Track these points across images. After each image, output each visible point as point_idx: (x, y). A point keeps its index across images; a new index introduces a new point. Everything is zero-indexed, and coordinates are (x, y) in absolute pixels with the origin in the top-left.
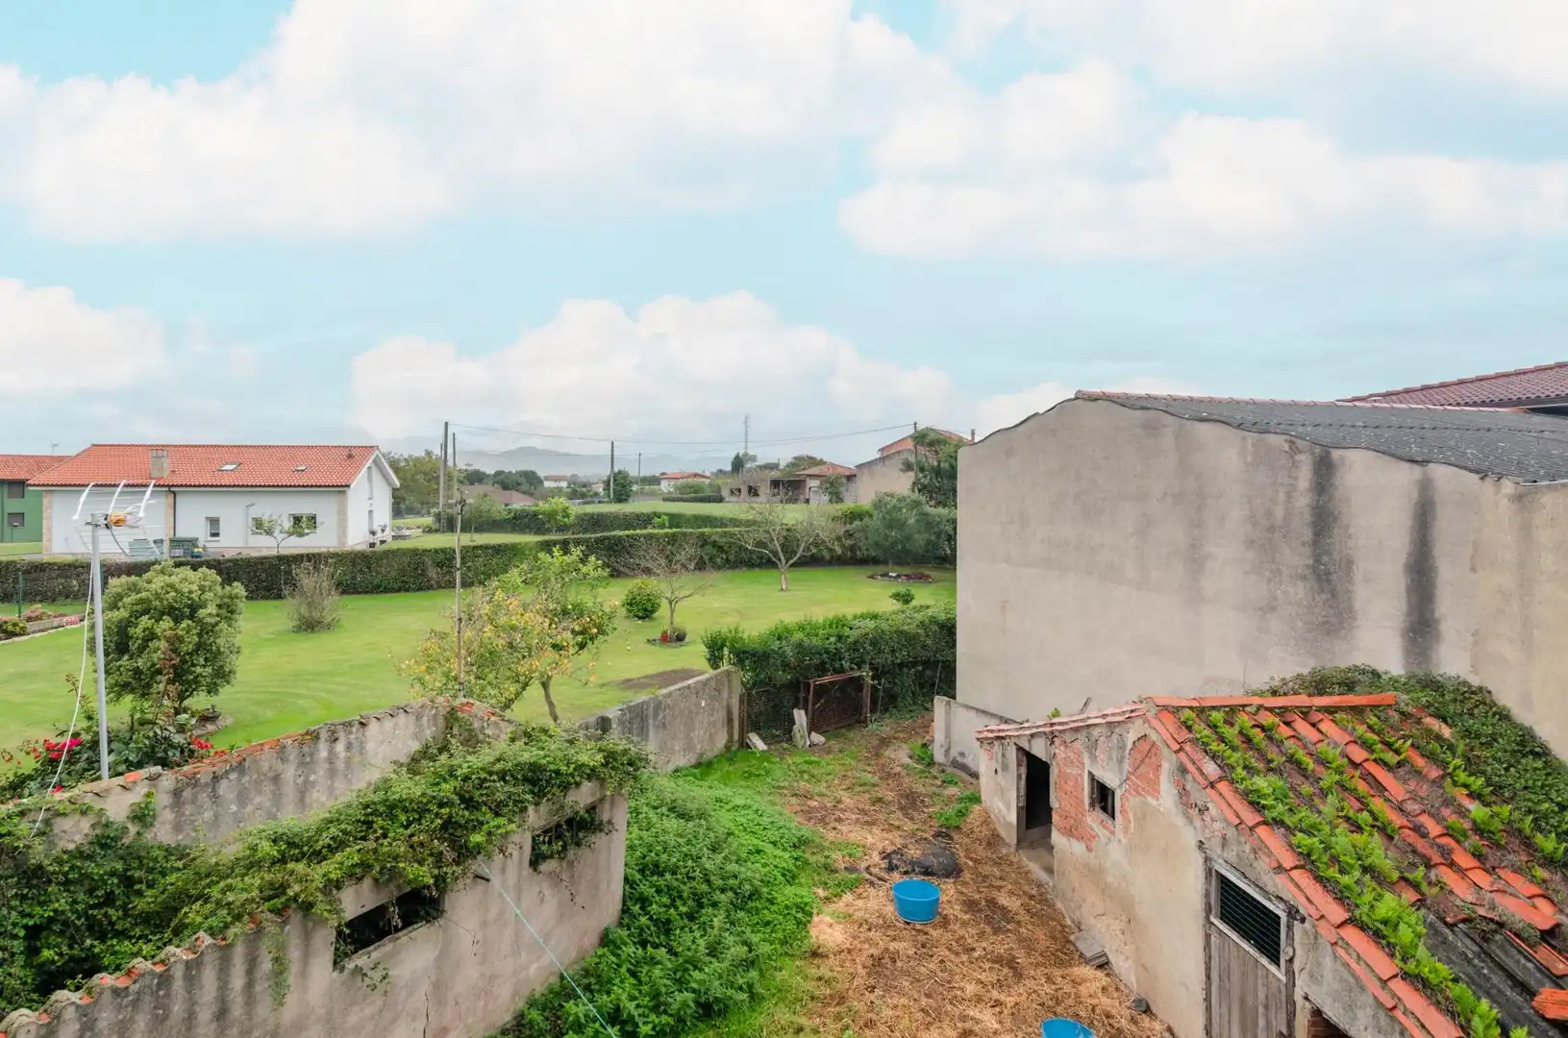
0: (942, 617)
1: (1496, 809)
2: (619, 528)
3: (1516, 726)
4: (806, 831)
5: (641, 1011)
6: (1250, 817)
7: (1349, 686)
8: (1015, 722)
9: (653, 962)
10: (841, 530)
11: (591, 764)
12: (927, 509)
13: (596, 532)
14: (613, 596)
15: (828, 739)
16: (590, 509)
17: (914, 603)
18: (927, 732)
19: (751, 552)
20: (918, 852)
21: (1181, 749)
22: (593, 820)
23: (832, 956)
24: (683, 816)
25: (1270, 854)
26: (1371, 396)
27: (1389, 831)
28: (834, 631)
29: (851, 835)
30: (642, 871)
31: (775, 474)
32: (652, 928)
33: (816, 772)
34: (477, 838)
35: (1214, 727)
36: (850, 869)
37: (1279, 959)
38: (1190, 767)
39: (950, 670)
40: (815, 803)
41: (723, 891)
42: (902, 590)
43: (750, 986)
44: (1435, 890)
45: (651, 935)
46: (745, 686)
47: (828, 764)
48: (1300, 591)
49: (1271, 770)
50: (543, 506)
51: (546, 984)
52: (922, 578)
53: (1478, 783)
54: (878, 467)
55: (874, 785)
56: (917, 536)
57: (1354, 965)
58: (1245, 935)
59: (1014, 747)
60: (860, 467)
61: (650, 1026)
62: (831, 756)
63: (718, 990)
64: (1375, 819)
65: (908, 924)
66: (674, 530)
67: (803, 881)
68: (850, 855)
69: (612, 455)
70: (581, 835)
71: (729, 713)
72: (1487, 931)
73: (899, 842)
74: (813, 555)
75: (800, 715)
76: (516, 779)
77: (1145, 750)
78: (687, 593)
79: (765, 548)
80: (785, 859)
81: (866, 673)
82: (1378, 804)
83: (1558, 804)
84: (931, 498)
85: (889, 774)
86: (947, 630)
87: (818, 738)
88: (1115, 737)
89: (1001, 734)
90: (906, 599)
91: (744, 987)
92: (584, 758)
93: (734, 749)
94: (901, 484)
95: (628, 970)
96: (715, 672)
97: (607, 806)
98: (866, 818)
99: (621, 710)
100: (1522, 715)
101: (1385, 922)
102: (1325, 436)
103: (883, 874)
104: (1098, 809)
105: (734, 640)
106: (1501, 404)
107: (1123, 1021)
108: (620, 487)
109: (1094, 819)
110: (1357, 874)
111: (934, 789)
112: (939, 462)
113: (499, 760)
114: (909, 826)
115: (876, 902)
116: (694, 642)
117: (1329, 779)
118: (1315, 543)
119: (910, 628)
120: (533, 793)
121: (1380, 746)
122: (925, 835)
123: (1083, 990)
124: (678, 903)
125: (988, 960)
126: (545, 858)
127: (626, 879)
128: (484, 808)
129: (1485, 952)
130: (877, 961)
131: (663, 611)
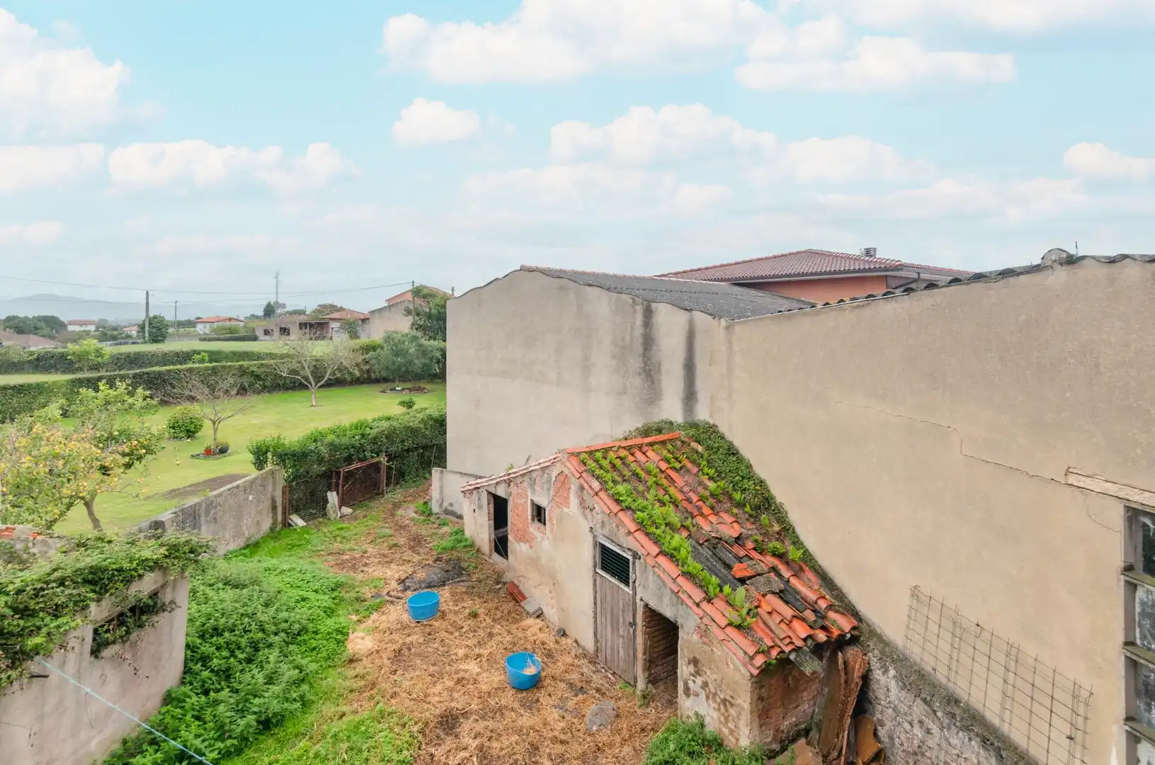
0: (436, 414)
1: (719, 483)
2: (157, 364)
3: (726, 441)
4: (342, 576)
5: (206, 743)
6: (615, 508)
7: (659, 431)
8: (485, 477)
9: (216, 703)
10: (360, 358)
11: (155, 557)
12: (423, 341)
13: (132, 368)
14: (159, 421)
15: (354, 510)
16: (125, 349)
17: (415, 407)
18: (427, 494)
19: (285, 378)
20: (424, 574)
21: (581, 476)
22: (156, 603)
23: (364, 658)
24: (237, 586)
25: (625, 526)
26: (669, 274)
27: (677, 503)
28: (359, 431)
29: (376, 573)
30: (202, 637)
31: (303, 319)
32: (214, 678)
33: (344, 534)
34: (32, 642)
35: (597, 461)
36: (377, 595)
37: (628, 583)
38: (586, 486)
39: (442, 450)
40: (347, 557)
41: (276, 634)
42: (407, 399)
43: (302, 697)
44: (695, 528)
45: (213, 684)
46: (286, 480)
47: (356, 527)
48: (637, 381)
49: (625, 481)
50: (71, 347)
51: (108, 752)
52: (420, 390)
53: (712, 472)
54: (386, 313)
55: (391, 536)
56: (416, 361)
57: (662, 575)
58: (613, 575)
59: (486, 493)
60: (373, 312)
61: (216, 752)
62: (358, 521)
63: (275, 706)
64: (671, 498)
65: (418, 622)
66: (214, 364)
67: (340, 612)
68: (375, 587)
69: (147, 304)
70: (144, 618)
71: (274, 502)
72: (715, 543)
73: (410, 571)
74: (337, 379)
75: (333, 497)
76: (76, 583)
77: (563, 480)
78: (230, 414)
79: (298, 375)
80: (326, 600)
81: (383, 459)
82: (672, 490)
83: (742, 476)
84: (425, 334)
85: (401, 526)
86: (440, 424)
87: (346, 510)
88: (546, 475)
89: (479, 486)
90: (409, 405)
91: (297, 699)
92: (147, 554)
93: (278, 529)
94: (403, 325)
95: (193, 716)
96: (261, 472)
97: (169, 590)
98: (386, 559)
99: (175, 513)
100: (729, 436)
101: (675, 549)
102: (649, 295)
103: (400, 595)
104: (536, 521)
105: (277, 446)
106: (722, 280)
107: (551, 644)
108: (156, 329)
109: (534, 528)
110: (663, 527)
111: (433, 530)
112: (430, 309)
113: (55, 570)
114: (416, 558)
115: (397, 614)
116: (236, 452)
117: (651, 480)
118: (644, 355)
119: (415, 424)
120: (94, 591)
121: (673, 460)
122: (427, 562)
123: (529, 633)
124: (237, 652)
125: (472, 632)
126: (107, 644)
127: (188, 646)
128: (41, 614)
129: (714, 554)
130: (398, 652)
131: (207, 430)
